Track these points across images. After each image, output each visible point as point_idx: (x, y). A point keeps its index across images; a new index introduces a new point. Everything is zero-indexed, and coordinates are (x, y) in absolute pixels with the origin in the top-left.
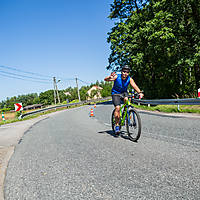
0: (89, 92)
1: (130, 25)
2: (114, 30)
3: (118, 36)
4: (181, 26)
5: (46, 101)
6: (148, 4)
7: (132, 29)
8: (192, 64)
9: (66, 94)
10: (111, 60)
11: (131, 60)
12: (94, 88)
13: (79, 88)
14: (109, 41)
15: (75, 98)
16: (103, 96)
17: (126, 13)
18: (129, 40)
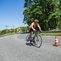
0: (18, 30)
1: (30, 10)
2: (25, 11)
3: (26, 13)
5: (4, 33)
6: (35, 4)
7: (30, 11)
8: (47, 21)
9: (10, 31)
10: (24, 20)
11: (30, 20)
12: (19, 29)
13: (14, 29)
14: (23, 14)
15: (13, 32)
16: (22, 31)
17: (29, 6)
18: (29, 14)
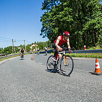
0: (31, 47)
1: (52, 13)
2: (44, 15)
3: (46, 19)
4: (77, 15)
6: (61, 3)
9: (19, 48)
10: (42, 31)
11: (52, 31)
12: (34, 45)
13: (26, 45)
14: (41, 20)
17: (50, 7)
18: (51, 21)
